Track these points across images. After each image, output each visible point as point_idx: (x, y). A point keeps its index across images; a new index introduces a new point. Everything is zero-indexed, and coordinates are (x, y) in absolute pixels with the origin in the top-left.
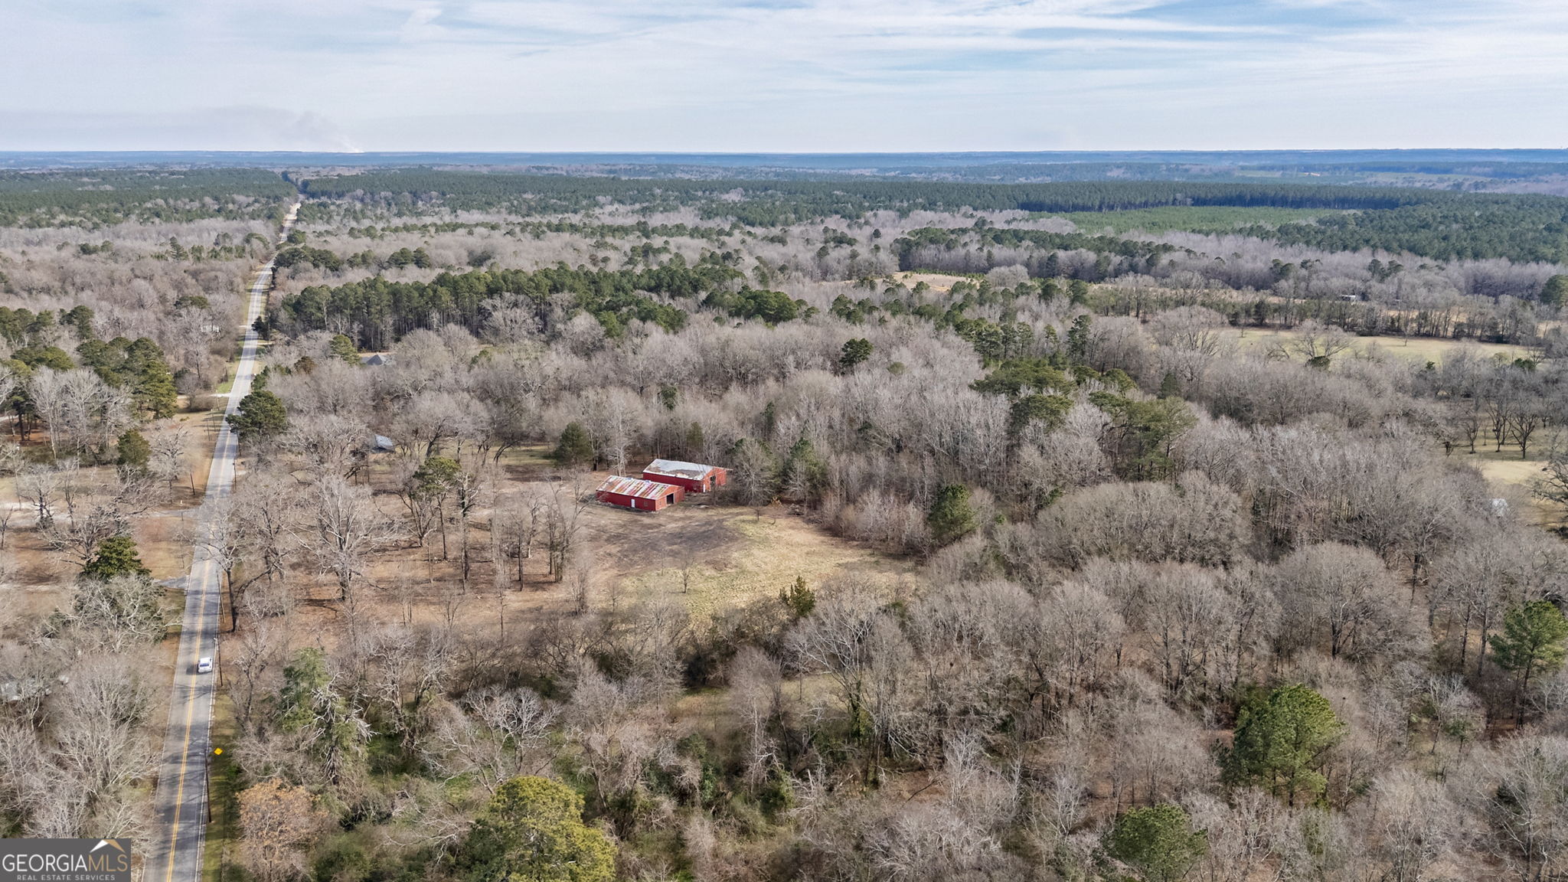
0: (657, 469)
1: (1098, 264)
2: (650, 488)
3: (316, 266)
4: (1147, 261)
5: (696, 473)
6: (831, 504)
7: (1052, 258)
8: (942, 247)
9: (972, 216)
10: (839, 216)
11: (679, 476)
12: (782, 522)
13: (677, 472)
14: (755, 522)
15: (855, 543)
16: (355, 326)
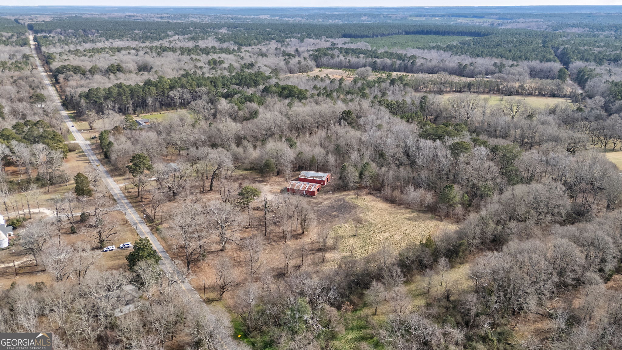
0: (304, 176)
1: (392, 64)
2: (310, 186)
3: (75, 73)
4: (411, 63)
5: (322, 177)
6: (388, 191)
7: (375, 62)
8: (330, 57)
9: (328, 41)
10: (275, 41)
11: (315, 179)
12: (368, 198)
13: (313, 177)
14: (357, 198)
15: (402, 206)
16: (116, 105)
